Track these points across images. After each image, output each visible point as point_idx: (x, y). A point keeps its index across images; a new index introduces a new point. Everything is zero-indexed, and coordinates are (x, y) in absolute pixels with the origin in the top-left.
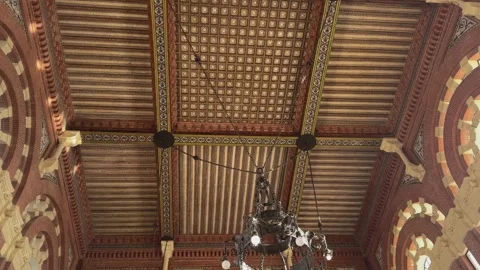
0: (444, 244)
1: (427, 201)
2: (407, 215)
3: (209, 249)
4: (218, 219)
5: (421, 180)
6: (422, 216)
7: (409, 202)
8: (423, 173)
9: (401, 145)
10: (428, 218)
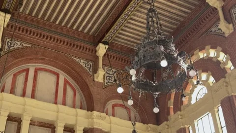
0: (225, 84)
1: (223, 51)
2: (202, 55)
3: (40, 31)
4: (54, 11)
5: (226, 35)
6: (215, 60)
7: (208, 47)
8: (231, 31)
9: (223, 3)
10: (219, 62)
